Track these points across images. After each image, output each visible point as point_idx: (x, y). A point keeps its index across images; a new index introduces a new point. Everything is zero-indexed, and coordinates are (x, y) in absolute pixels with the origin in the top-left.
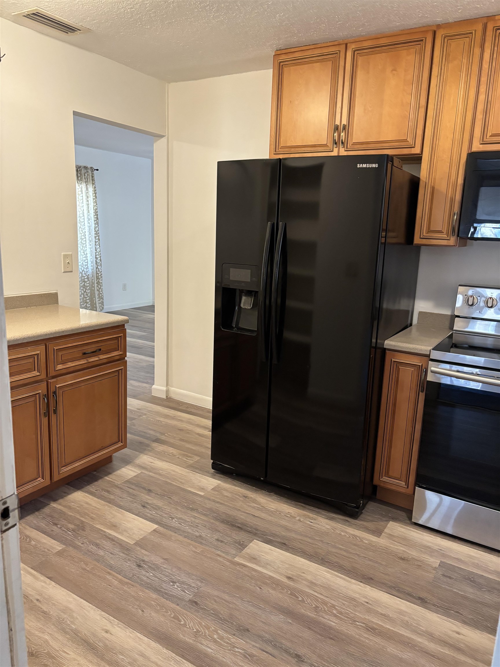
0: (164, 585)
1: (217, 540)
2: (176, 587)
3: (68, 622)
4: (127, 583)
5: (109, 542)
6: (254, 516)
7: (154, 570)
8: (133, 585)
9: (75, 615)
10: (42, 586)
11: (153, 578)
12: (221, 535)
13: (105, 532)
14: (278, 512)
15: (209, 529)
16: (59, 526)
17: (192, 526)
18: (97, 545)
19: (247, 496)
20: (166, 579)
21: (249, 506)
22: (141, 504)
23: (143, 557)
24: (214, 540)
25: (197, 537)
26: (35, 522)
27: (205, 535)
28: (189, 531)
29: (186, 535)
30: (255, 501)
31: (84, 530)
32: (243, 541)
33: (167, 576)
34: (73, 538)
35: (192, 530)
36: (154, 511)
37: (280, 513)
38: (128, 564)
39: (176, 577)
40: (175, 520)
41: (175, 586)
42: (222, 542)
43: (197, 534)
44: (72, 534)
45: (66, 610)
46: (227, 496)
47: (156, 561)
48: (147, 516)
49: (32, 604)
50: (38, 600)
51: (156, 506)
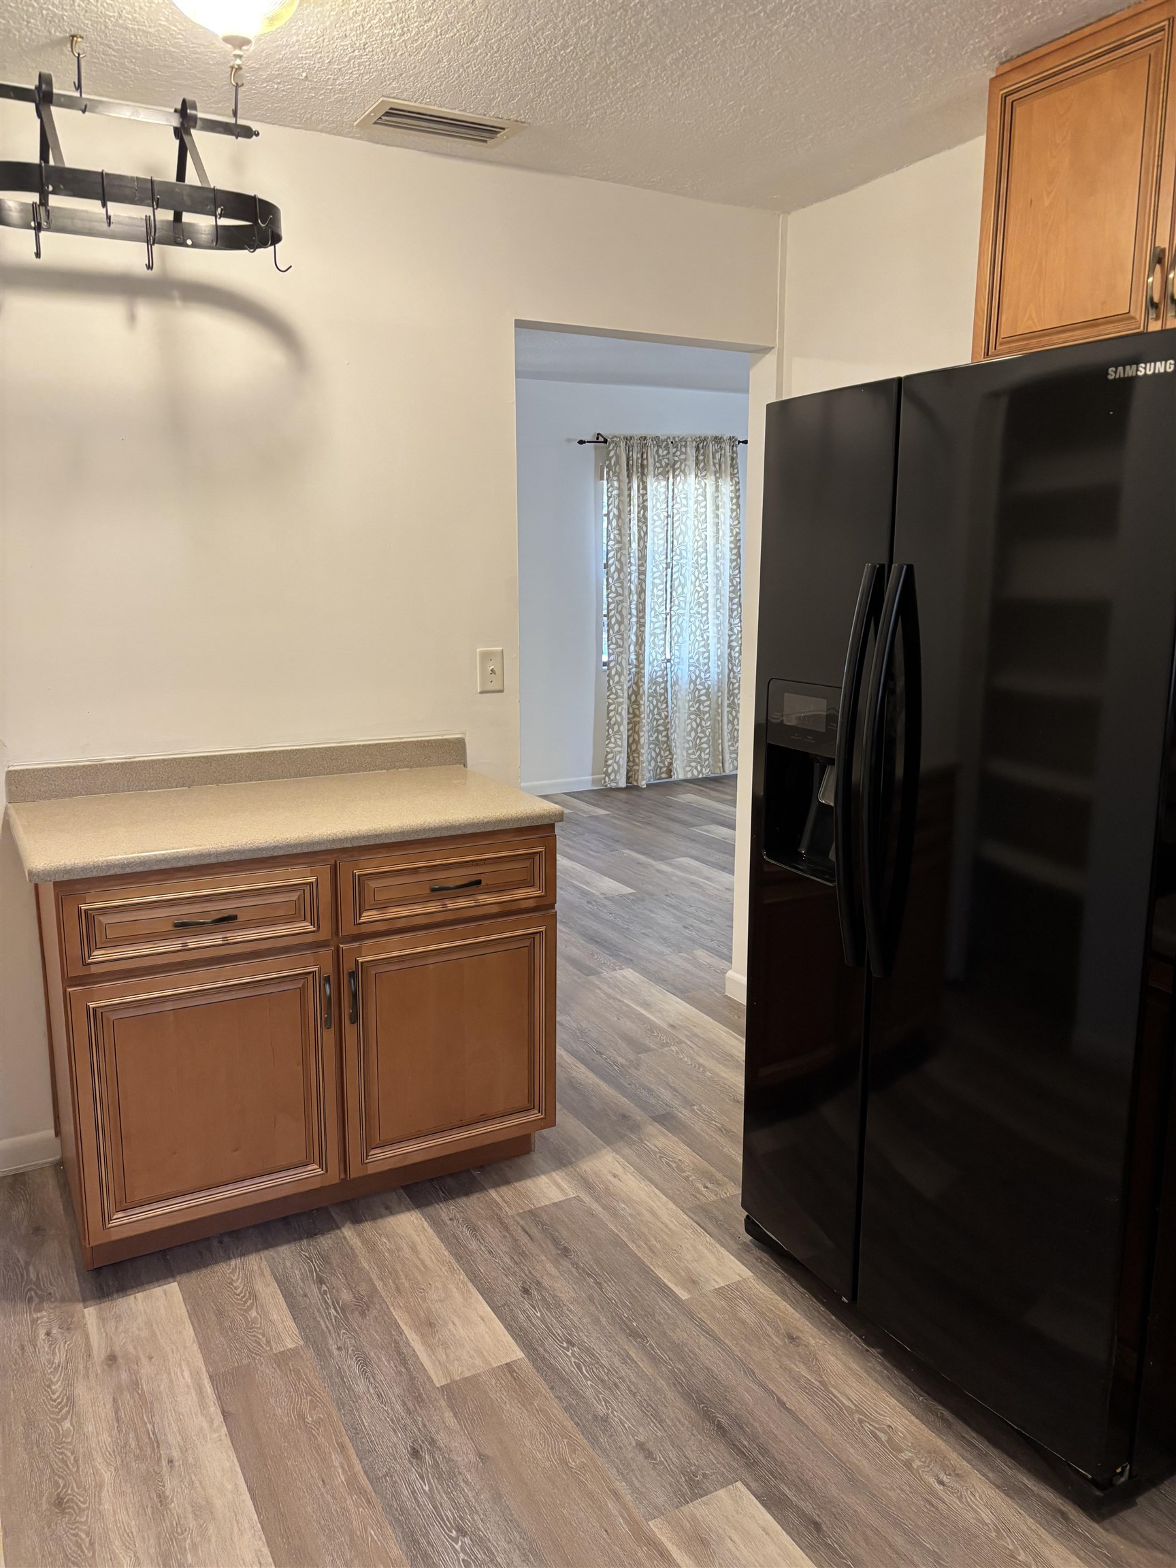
0: (435, 1530)
1: (641, 1446)
2: (457, 1547)
3: (188, 1541)
4: (362, 1491)
5: (392, 1364)
6: (783, 1404)
7: (440, 1478)
8: (369, 1502)
9: (211, 1530)
10: (202, 1429)
11: (423, 1499)
12: (659, 1434)
13: (401, 1333)
14: (857, 1416)
15: (640, 1405)
16: (324, 1288)
17: (602, 1381)
18: (365, 1362)
19: (798, 1338)
20: (449, 1514)
21: (786, 1369)
22: (525, 1282)
23: (438, 1432)
24: (631, 1444)
25: (595, 1417)
26: (288, 1264)
27: (620, 1420)
28: (589, 1393)
29: (574, 1403)
30: (810, 1359)
31: (363, 1314)
32: (704, 1475)
33: (457, 1507)
34: (331, 1328)
35: (597, 1393)
36: (540, 1311)
37: (861, 1421)
38: (395, 1439)
39: (476, 1517)
40: (573, 1355)
41: (457, 1543)
42: (649, 1455)
43: (601, 1409)
44: (335, 1317)
45: (203, 1509)
46: (743, 1322)
47: (458, 1454)
48: (515, 1319)
49: (156, 1468)
50: (171, 1461)
51: (554, 1297)
